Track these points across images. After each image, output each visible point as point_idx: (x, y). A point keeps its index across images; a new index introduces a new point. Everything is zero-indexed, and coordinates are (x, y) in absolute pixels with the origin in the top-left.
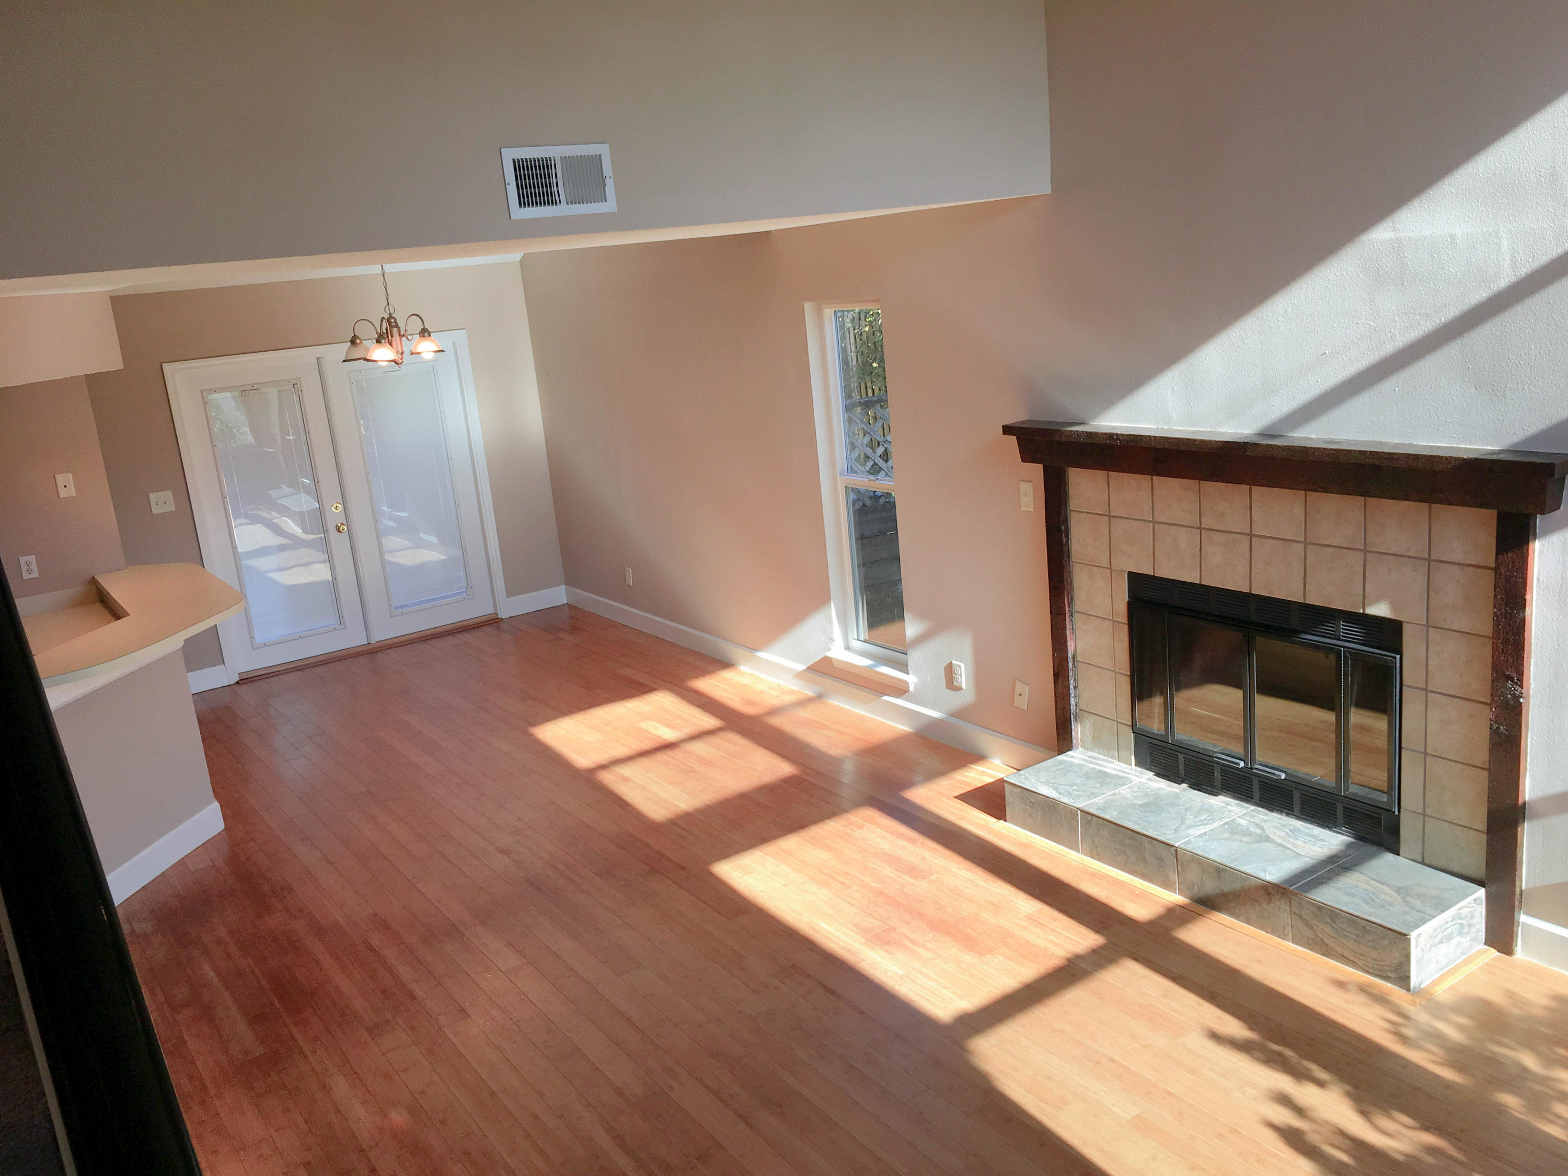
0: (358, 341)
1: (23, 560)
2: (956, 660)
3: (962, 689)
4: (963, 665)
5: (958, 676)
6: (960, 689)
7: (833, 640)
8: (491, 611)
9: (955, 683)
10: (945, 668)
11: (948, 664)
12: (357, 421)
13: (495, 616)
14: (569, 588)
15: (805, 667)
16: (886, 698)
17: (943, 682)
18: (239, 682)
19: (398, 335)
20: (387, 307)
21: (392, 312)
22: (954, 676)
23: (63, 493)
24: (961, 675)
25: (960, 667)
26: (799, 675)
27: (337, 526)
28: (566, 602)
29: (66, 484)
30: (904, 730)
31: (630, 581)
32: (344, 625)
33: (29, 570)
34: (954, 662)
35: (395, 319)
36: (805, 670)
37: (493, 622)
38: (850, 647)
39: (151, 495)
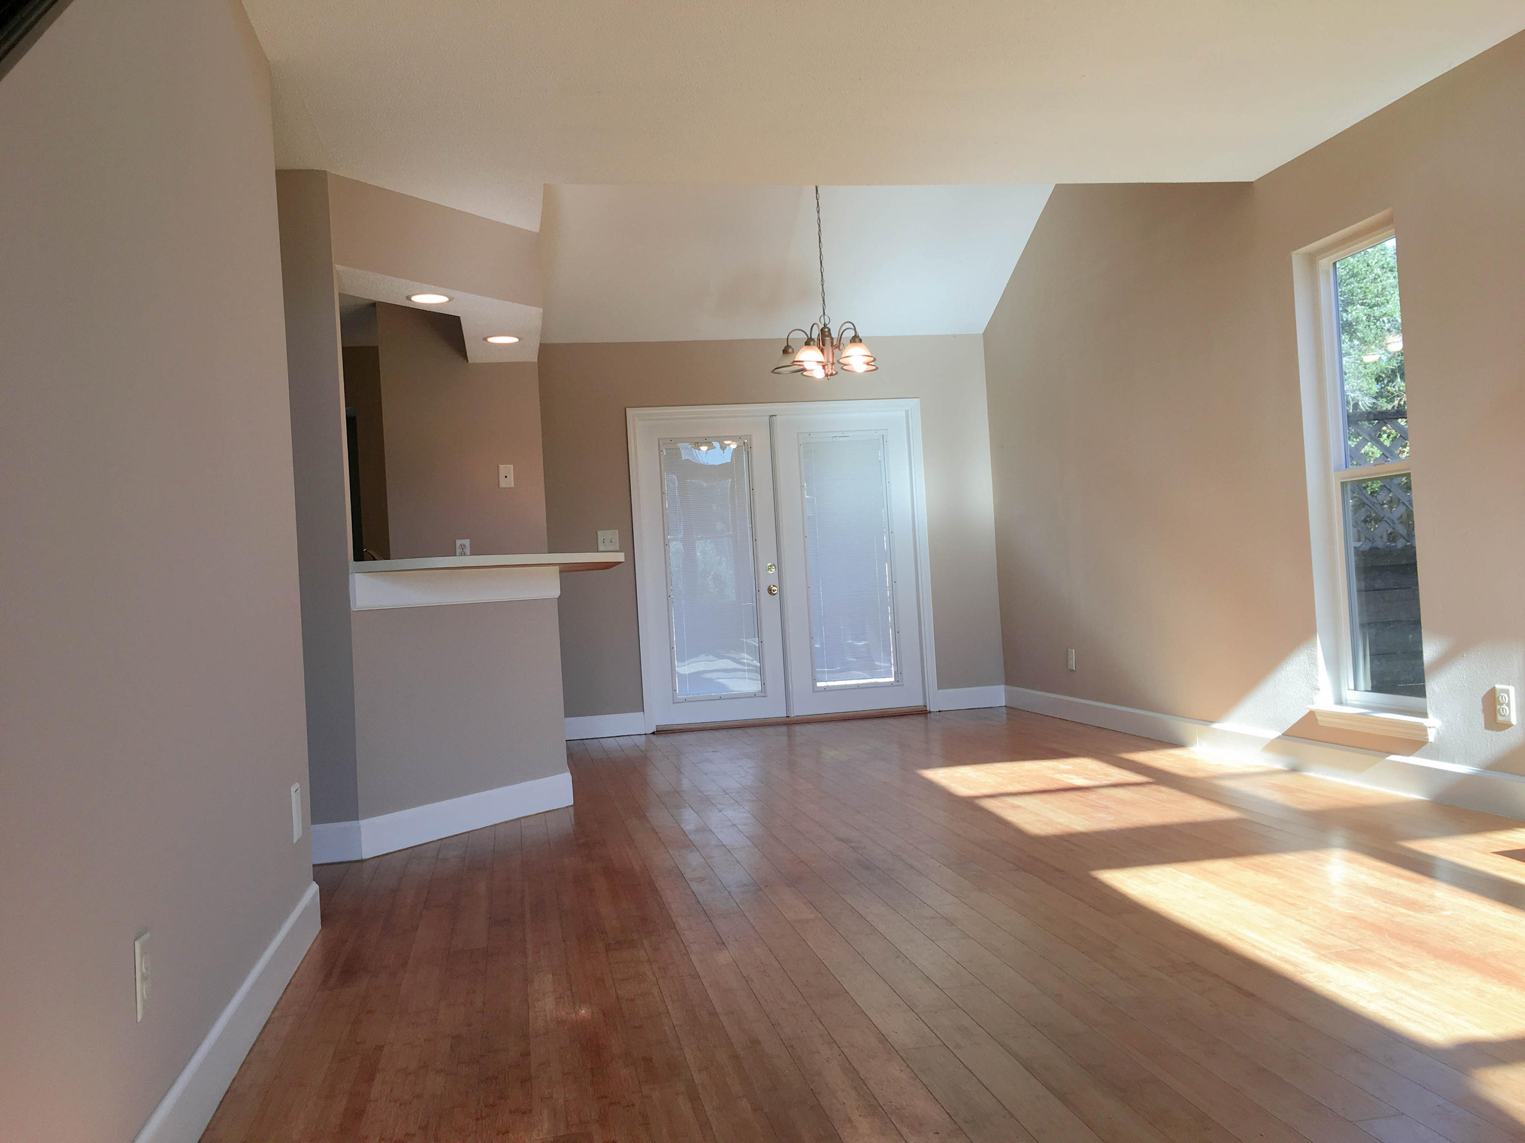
0: (790, 350)
1: (459, 542)
2: (1502, 683)
3: (1512, 725)
4: (1512, 689)
5: (1504, 706)
6: (1507, 725)
7: (1319, 689)
8: (921, 703)
9: (1500, 718)
10: (1483, 699)
11: (1492, 689)
12: (801, 483)
13: (924, 709)
14: (1009, 687)
15: (1280, 734)
16: (1393, 758)
17: (1480, 719)
18: (655, 733)
19: (830, 344)
20: (823, 317)
21: (827, 323)
22: (1498, 707)
23: (503, 483)
24: (1508, 705)
25: (1507, 692)
26: (1272, 746)
27: (770, 586)
28: (1004, 705)
29: (507, 475)
30: (1420, 799)
31: (1073, 665)
32: (765, 692)
33: (463, 553)
34: (1498, 686)
35: (829, 330)
36: (1279, 738)
37: (923, 712)
38: (1344, 701)
39: (599, 533)
